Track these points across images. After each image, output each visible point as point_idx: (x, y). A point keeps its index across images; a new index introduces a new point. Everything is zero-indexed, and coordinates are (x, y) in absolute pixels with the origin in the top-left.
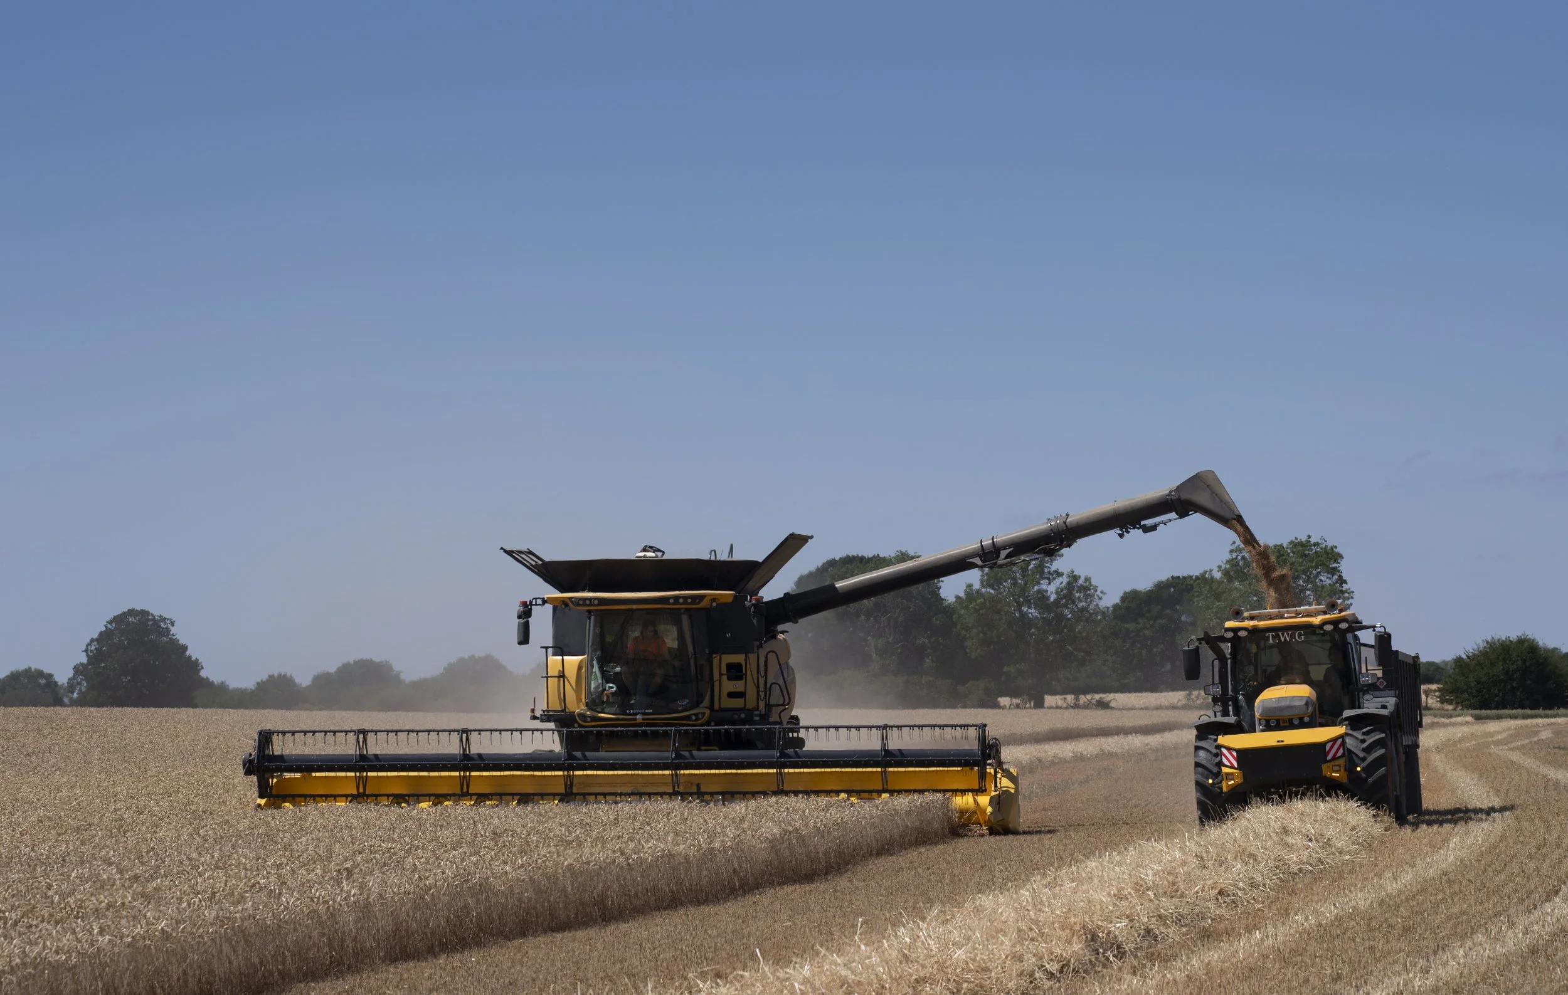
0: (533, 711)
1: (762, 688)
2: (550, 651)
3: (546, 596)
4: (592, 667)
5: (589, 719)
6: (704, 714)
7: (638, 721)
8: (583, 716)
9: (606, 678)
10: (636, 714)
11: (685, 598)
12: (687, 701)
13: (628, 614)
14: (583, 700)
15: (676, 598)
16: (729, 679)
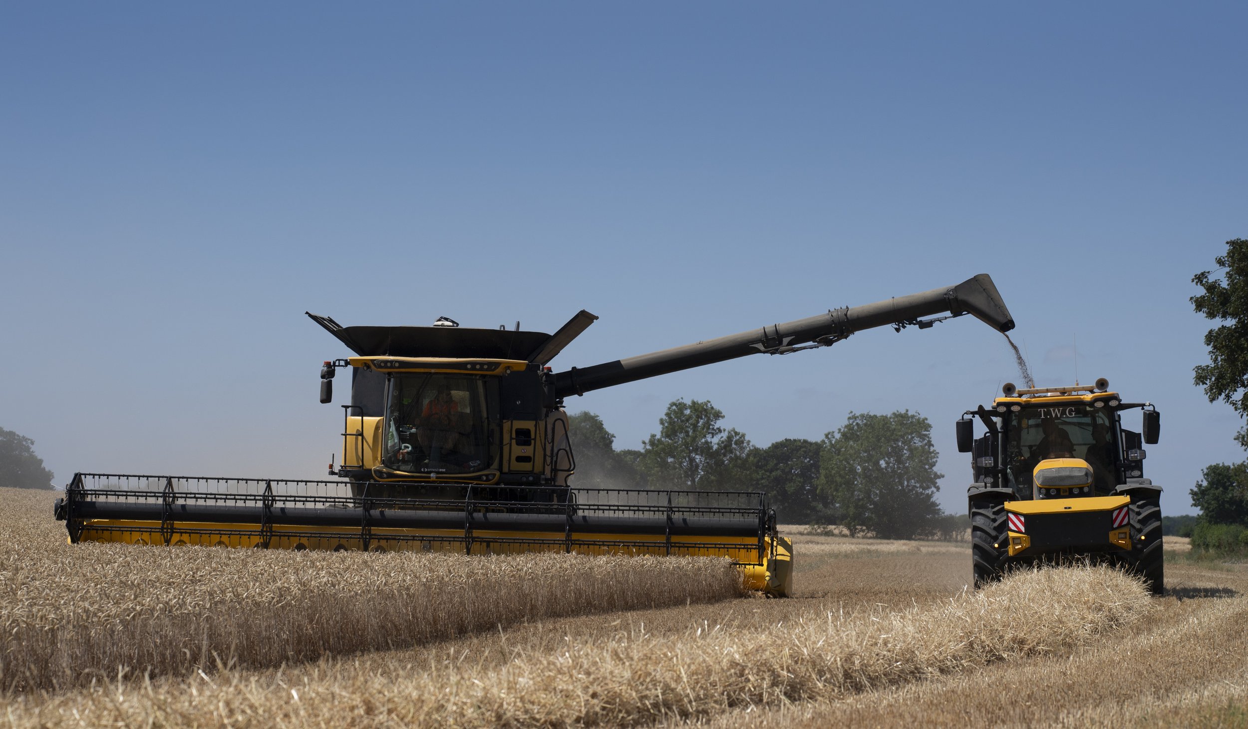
0: (331, 466)
1: (548, 453)
2: (349, 410)
3: (349, 358)
4: (390, 426)
5: (385, 476)
6: (494, 475)
7: (431, 479)
8: (379, 473)
9: (403, 439)
10: (430, 472)
11: (482, 364)
12: (478, 462)
13: (427, 375)
14: (379, 459)
15: (474, 364)
16: (518, 444)
